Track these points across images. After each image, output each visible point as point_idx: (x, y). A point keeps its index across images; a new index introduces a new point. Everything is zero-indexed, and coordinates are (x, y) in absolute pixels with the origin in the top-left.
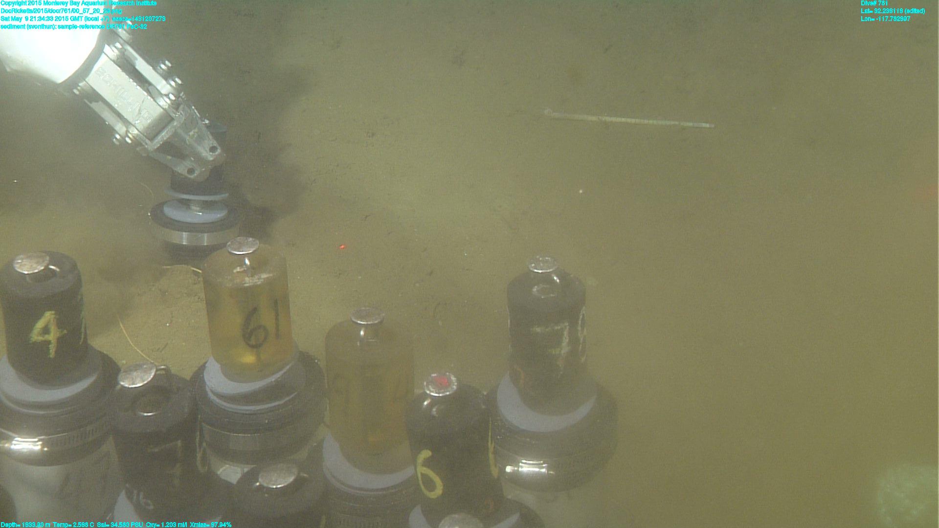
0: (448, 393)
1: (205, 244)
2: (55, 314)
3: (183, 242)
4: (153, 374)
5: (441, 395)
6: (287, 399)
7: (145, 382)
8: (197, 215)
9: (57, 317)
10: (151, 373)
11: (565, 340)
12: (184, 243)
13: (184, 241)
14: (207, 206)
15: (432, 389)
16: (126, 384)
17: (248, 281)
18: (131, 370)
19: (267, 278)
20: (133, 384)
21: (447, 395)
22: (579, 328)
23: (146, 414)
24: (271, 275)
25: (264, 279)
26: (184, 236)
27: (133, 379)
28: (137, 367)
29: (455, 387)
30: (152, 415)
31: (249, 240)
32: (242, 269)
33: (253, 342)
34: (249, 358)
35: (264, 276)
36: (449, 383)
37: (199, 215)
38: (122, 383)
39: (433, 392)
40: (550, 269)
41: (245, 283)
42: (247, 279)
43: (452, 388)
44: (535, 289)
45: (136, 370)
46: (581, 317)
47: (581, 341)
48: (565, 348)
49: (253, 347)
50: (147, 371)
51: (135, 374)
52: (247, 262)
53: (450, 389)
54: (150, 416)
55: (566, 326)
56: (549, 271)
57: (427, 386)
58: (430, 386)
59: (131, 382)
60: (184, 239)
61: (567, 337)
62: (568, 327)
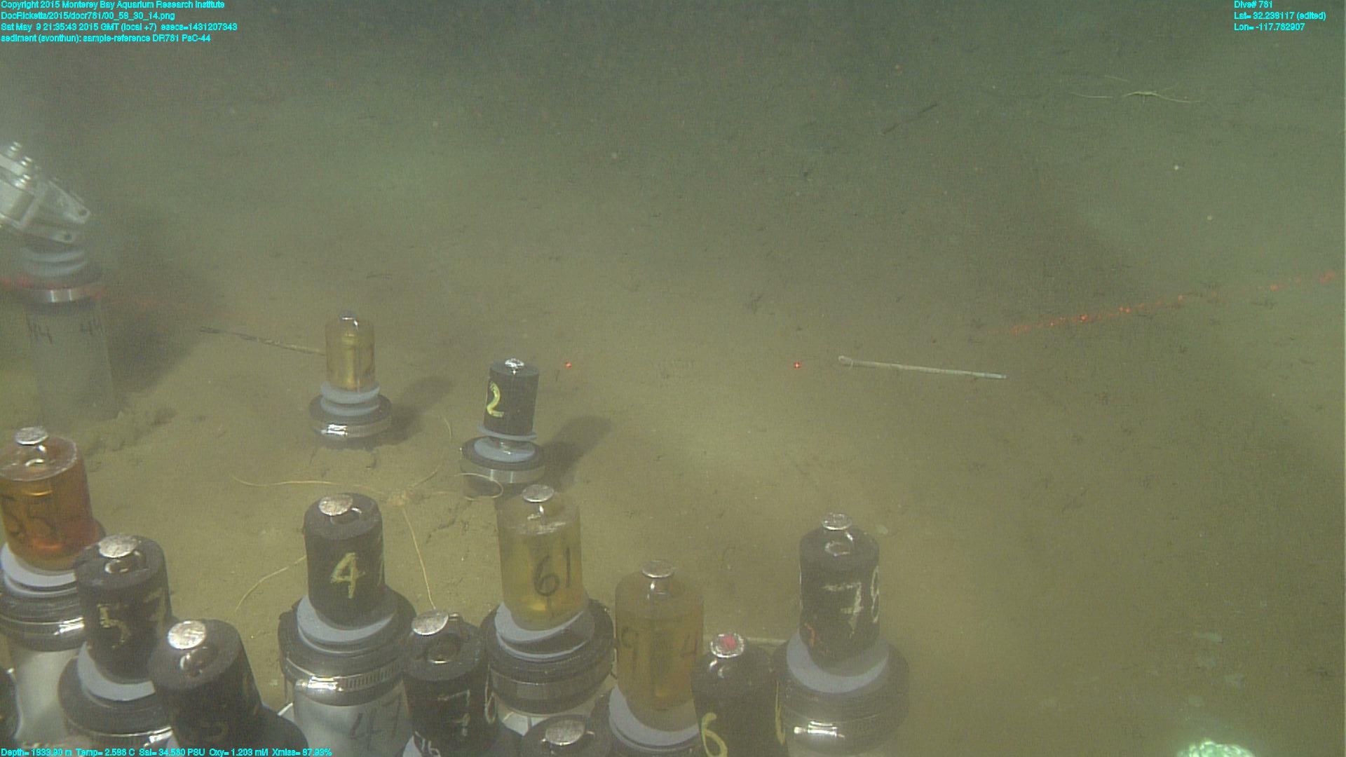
0: (735, 655)
2: (356, 556)
3: (490, 479)
4: (445, 622)
5: (727, 657)
6: (575, 648)
7: (438, 630)
8: (506, 454)
9: (357, 558)
10: (443, 621)
11: (858, 600)
15: (718, 651)
16: (419, 631)
17: (542, 530)
18: (424, 617)
19: (561, 526)
20: (426, 632)
21: (734, 658)
22: (872, 588)
23: (437, 662)
24: (564, 523)
25: (558, 527)
26: (492, 474)
27: (426, 626)
28: (430, 614)
29: (742, 649)
30: (444, 664)
31: (544, 489)
32: (536, 516)
33: (544, 591)
34: (539, 606)
35: (557, 524)
36: (737, 644)
38: (415, 630)
39: (720, 653)
40: (843, 526)
41: (538, 531)
42: (541, 527)
43: (739, 650)
44: (828, 546)
45: (429, 617)
46: (874, 575)
47: (874, 600)
48: (857, 609)
49: (544, 595)
50: (440, 619)
51: (428, 621)
52: (541, 509)
53: (737, 651)
54: (442, 664)
55: (858, 586)
56: (842, 529)
57: (714, 646)
58: (717, 647)
59: (424, 630)
60: (492, 476)
61: (860, 597)
62: (860, 587)
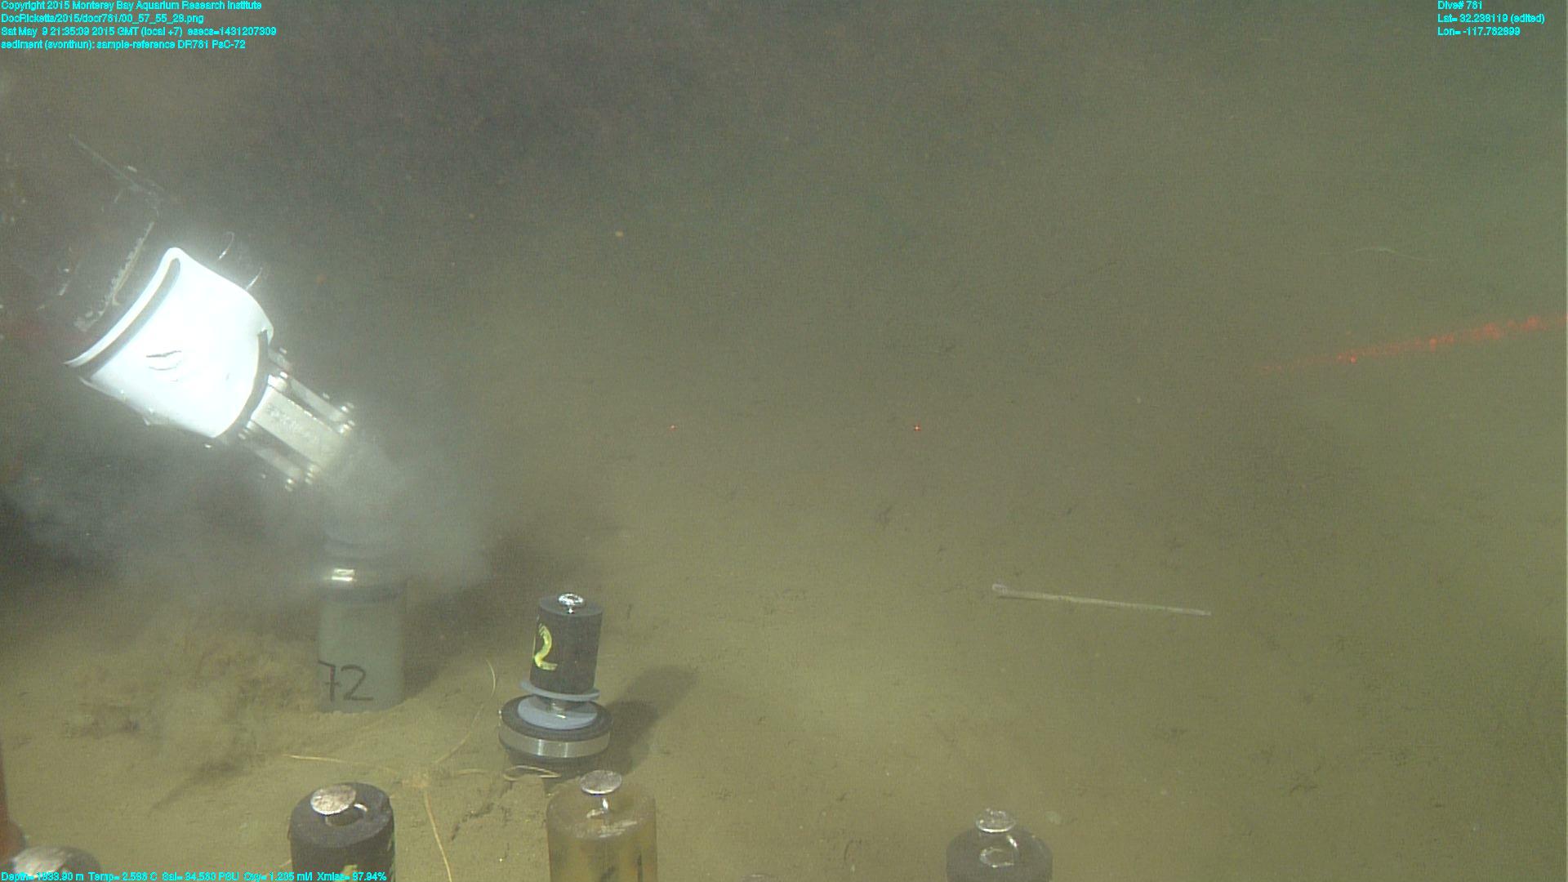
1: (566, 756)
2: (357, 869)
3: (537, 752)
8: (560, 719)
9: (359, 872)
12: (539, 754)
13: (539, 750)
14: (570, 707)
17: (606, 831)
19: (631, 826)
24: (635, 823)
25: (628, 827)
26: (540, 744)
31: (609, 775)
32: (599, 813)
35: (626, 824)
37: (561, 718)
40: (1004, 827)
41: (601, 834)
42: (604, 828)
44: (984, 855)
52: (605, 804)
56: (1002, 830)
60: (540, 748)
